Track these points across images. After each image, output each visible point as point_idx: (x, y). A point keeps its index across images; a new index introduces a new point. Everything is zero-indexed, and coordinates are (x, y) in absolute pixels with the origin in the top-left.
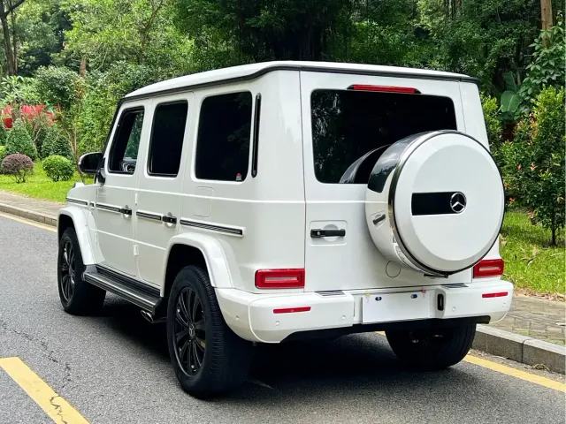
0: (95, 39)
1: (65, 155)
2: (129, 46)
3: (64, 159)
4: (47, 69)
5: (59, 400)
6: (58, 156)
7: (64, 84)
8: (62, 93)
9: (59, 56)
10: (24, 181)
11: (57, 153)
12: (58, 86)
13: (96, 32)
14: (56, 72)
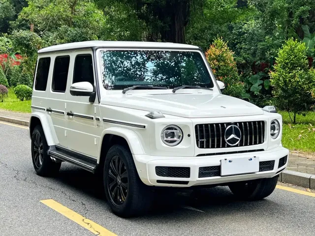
0: (43, 12)
1: (27, 84)
2: (64, 16)
3: (27, 86)
4: (18, 31)
5: (87, 221)
6: (23, 85)
7: (28, 41)
8: (27, 46)
9: (15, 23)
10: (2, 101)
11: (22, 83)
12: (25, 42)
13: (43, 8)
14: (24, 33)
